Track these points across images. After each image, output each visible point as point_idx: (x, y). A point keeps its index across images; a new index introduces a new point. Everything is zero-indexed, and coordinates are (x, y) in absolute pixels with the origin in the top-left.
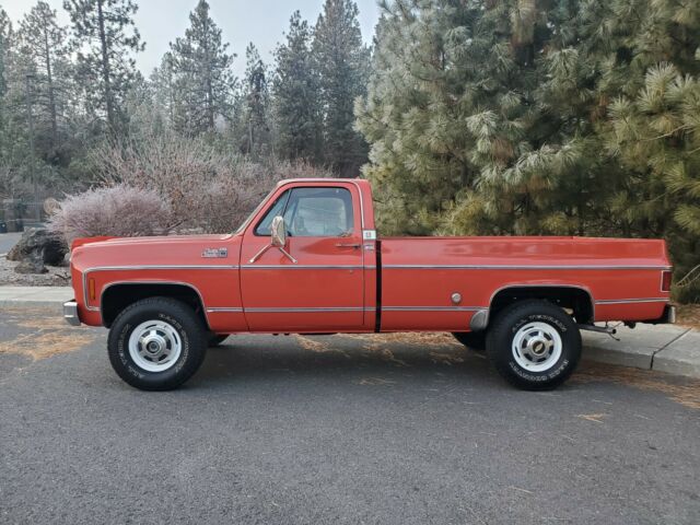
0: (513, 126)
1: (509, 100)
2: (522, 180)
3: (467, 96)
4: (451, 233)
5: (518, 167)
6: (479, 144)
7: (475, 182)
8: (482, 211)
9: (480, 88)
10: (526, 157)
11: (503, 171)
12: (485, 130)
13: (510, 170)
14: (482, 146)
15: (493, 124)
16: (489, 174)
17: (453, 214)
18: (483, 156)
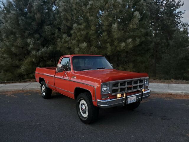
0: (38, 42)
1: (36, 36)
2: (41, 54)
3: (26, 34)
4: (25, 66)
5: (40, 52)
6: (30, 46)
7: (30, 54)
8: (32, 61)
9: (30, 32)
10: (41, 49)
11: (37, 52)
12: (31, 43)
13: (38, 52)
14: (31, 46)
15: (33, 42)
16: (33, 53)
17: (25, 62)
18: (32, 49)
